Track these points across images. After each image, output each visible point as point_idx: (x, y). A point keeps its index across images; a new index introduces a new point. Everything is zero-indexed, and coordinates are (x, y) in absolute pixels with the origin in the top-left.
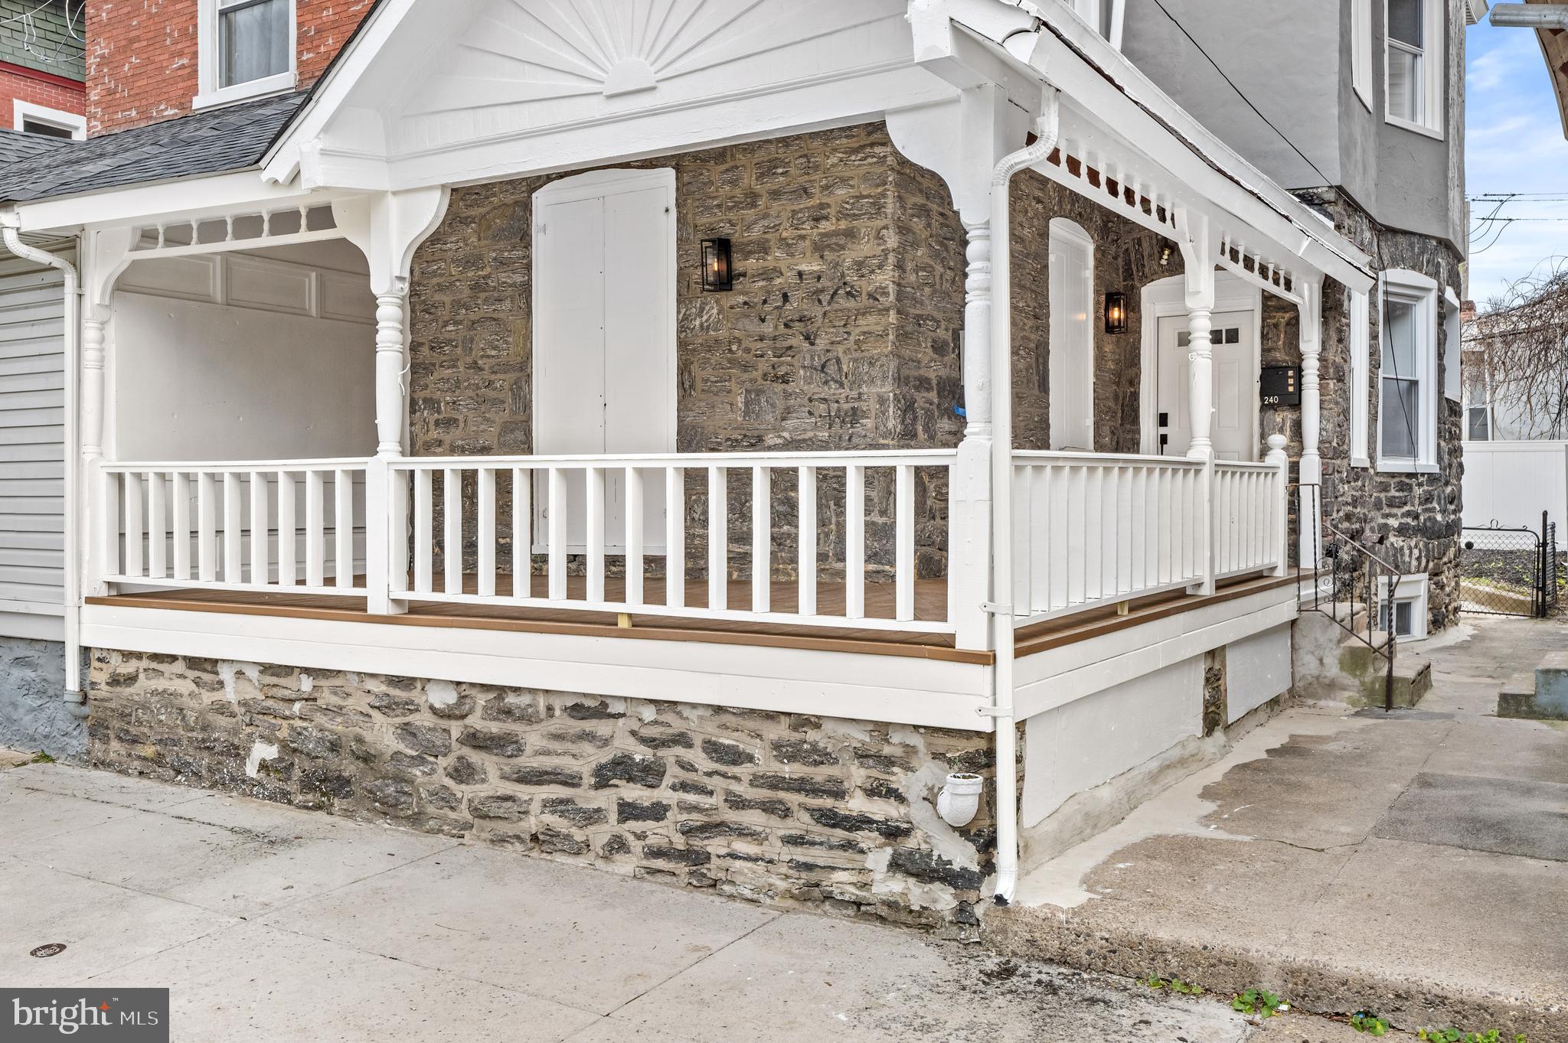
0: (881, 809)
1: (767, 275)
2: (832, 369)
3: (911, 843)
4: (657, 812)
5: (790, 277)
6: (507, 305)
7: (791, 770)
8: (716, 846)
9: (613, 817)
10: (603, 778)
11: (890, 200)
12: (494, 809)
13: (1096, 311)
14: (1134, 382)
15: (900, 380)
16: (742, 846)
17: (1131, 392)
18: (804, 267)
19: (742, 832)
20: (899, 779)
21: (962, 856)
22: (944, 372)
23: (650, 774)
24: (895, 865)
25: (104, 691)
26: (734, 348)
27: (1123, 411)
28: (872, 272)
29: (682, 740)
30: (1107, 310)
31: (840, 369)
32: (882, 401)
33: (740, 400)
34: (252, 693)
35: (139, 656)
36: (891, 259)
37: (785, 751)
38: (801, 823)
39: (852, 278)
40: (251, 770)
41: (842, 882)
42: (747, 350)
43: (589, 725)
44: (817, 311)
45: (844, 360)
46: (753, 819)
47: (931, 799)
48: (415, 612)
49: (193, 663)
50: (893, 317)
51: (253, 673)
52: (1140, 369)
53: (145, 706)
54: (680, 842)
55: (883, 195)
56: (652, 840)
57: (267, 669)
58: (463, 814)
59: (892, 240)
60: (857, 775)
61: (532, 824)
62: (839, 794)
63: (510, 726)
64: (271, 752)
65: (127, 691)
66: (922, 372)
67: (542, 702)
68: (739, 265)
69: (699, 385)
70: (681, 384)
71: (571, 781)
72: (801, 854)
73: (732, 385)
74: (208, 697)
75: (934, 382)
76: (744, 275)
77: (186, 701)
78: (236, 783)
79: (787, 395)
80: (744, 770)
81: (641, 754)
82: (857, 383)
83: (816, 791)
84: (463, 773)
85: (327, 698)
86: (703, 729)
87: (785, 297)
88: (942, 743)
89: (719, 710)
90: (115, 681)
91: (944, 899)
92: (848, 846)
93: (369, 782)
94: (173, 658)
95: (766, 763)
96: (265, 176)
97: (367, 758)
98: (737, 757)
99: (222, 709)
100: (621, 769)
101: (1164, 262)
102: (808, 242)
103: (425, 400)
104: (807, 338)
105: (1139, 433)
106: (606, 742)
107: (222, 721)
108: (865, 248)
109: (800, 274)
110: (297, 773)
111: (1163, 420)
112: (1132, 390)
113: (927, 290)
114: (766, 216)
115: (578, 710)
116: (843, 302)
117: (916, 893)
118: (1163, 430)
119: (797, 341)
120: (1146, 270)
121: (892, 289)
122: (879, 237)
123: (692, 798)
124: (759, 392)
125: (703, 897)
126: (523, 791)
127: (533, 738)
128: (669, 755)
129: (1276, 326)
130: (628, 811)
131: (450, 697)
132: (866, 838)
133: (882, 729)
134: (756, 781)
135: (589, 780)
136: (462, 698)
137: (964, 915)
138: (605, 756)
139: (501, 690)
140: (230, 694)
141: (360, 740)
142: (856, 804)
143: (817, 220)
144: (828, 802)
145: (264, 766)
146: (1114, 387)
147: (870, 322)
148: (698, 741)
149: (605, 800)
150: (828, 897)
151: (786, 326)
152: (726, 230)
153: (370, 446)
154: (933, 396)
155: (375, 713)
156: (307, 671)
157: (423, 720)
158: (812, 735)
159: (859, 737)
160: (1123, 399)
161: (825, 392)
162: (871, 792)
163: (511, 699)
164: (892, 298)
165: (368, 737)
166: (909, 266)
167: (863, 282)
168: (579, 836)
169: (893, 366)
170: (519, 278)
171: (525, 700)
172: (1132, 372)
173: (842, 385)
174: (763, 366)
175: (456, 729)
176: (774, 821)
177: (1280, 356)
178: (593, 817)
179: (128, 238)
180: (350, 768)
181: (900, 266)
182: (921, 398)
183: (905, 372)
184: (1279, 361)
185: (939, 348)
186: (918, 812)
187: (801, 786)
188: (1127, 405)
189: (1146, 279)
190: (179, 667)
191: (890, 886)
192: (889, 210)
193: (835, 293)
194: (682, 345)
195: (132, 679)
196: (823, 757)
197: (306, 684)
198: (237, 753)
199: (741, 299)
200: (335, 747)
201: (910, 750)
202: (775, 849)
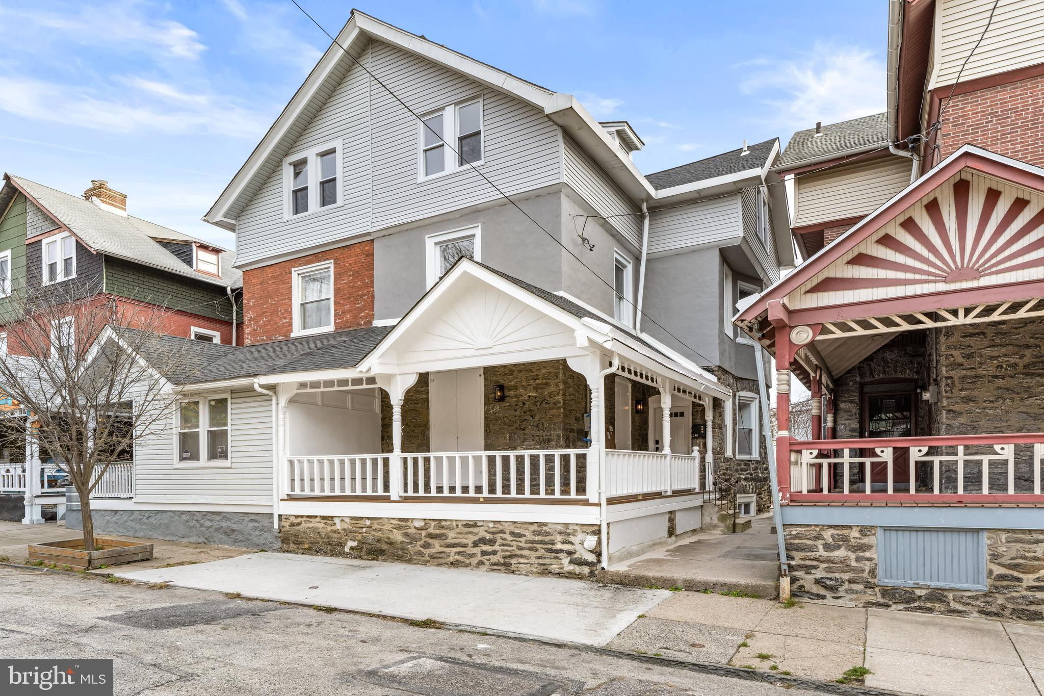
0: (566, 547)
1: (517, 396)
2: (541, 426)
3: (576, 556)
4: (494, 553)
5: (526, 397)
7: (537, 538)
8: (513, 561)
9: (479, 555)
10: (475, 544)
11: (561, 374)
12: (438, 555)
13: (632, 406)
14: (647, 429)
15: (565, 429)
16: (522, 560)
18: (530, 394)
19: (522, 557)
20: (572, 539)
21: (592, 558)
22: (579, 427)
23: (492, 542)
24: (571, 562)
25: (288, 528)
26: (505, 419)
28: (555, 396)
29: (503, 532)
30: (636, 406)
31: (544, 426)
32: (558, 436)
33: (508, 436)
34: (346, 526)
35: (302, 517)
36: (561, 392)
37: (534, 533)
38: (542, 552)
39: (548, 398)
40: (347, 550)
41: (555, 568)
42: (510, 420)
43: (471, 529)
44: (535, 408)
45: (545, 423)
46: (526, 553)
47: (582, 544)
48: (406, 499)
49: (323, 518)
50: (562, 410)
51: (348, 520)
52: (648, 425)
53: (304, 532)
54: (502, 561)
55: (559, 372)
56: (492, 561)
57: (352, 518)
58: (427, 558)
59: (561, 386)
60: (559, 538)
61: (451, 559)
62: (553, 544)
63: (443, 531)
64: (355, 544)
65: (297, 528)
66: (572, 427)
67: (454, 524)
68: (507, 393)
69: (493, 432)
71: (465, 546)
72: (541, 561)
73: (505, 431)
74: (329, 528)
75: (576, 430)
76: (509, 396)
77: (321, 530)
78: (343, 554)
79: (525, 434)
80: (523, 539)
81: (488, 536)
82: (549, 430)
83: (546, 543)
84: (426, 546)
85: (376, 526)
86: (508, 528)
87: (524, 404)
88: (585, 528)
89: (514, 522)
90: (292, 525)
91: (586, 570)
92: (556, 558)
93: (392, 551)
94: (316, 517)
95: (530, 536)
96: (358, 370)
97: (391, 544)
98: (520, 535)
99: (335, 532)
100: (483, 541)
102: (532, 387)
104: (532, 416)
106: (476, 534)
107: (335, 535)
108: (552, 388)
109: (529, 396)
110: (365, 549)
112: (646, 432)
113: (573, 402)
114: (517, 378)
115: (467, 525)
116: (544, 405)
117: (577, 569)
118: (656, 446)
119: (528, 417)
121: (561, 401)
122: (557, 385)
123: (506, 548)
124: (514, 434)
125: (511, 576)
126: (447, 550)
127: (451, 534)
128: (498, 536)
129: (697, 411)
130: (484, 553)
131: (422, 524)
132: (561, 555)
133: (566, 525)
134: (526, 542)
135: (470, 545)
136: (426, 524)
137: (592, 574)
138: (476, 538)
139: (440, 520)
140: (339, 526)
141: (388, 538)
142: (559, 546)
143: (535, 380)
144: (550, 546)
145: (352, 548)
146: (639, 431)
147: (554, 412)
148: (508, 532)
149: (477, 551)
150: (550, 572)
151: (524, 412)
152: (502, 382)
154: (575, 434)
155: (394, 530)
156: (368, 518)
157: (412, 531)
158: (544, 528)
159: (559, 528)
160: (642, 435)
161: (538, 434)
162: (563, 543)
163: (443, 523)
164: (562, 404)
165: (392, 537)
166: (567, 394)
167: (552, 399)
168: (467, 561)
169: (562, 425)
170: (424, 397)
171: (448, 523)
172: (646, 426)
173: (544, 431)
174: (516, 425)
175: (424, 533)
176: (533, 553)
177: (699, 421)
178: (472, 556)
180: (385, 547)
181: (564, 394)
182: (571, 435)
183: (566, 427)
185: (577, 419)
186: (578, 547)
187: (541, 542)
188: (644, 438)
190: (318, 519)
191: (568, 568)
192: (560, 377)
193: (542, 402)
194: (486, 418)
195: (299, 524)
196: (548, 534)
197: (368, 523)
198: (342, 545)
199: (508, 404)
200: (379, 541)
201: (575, 531)
202: (533, 560)
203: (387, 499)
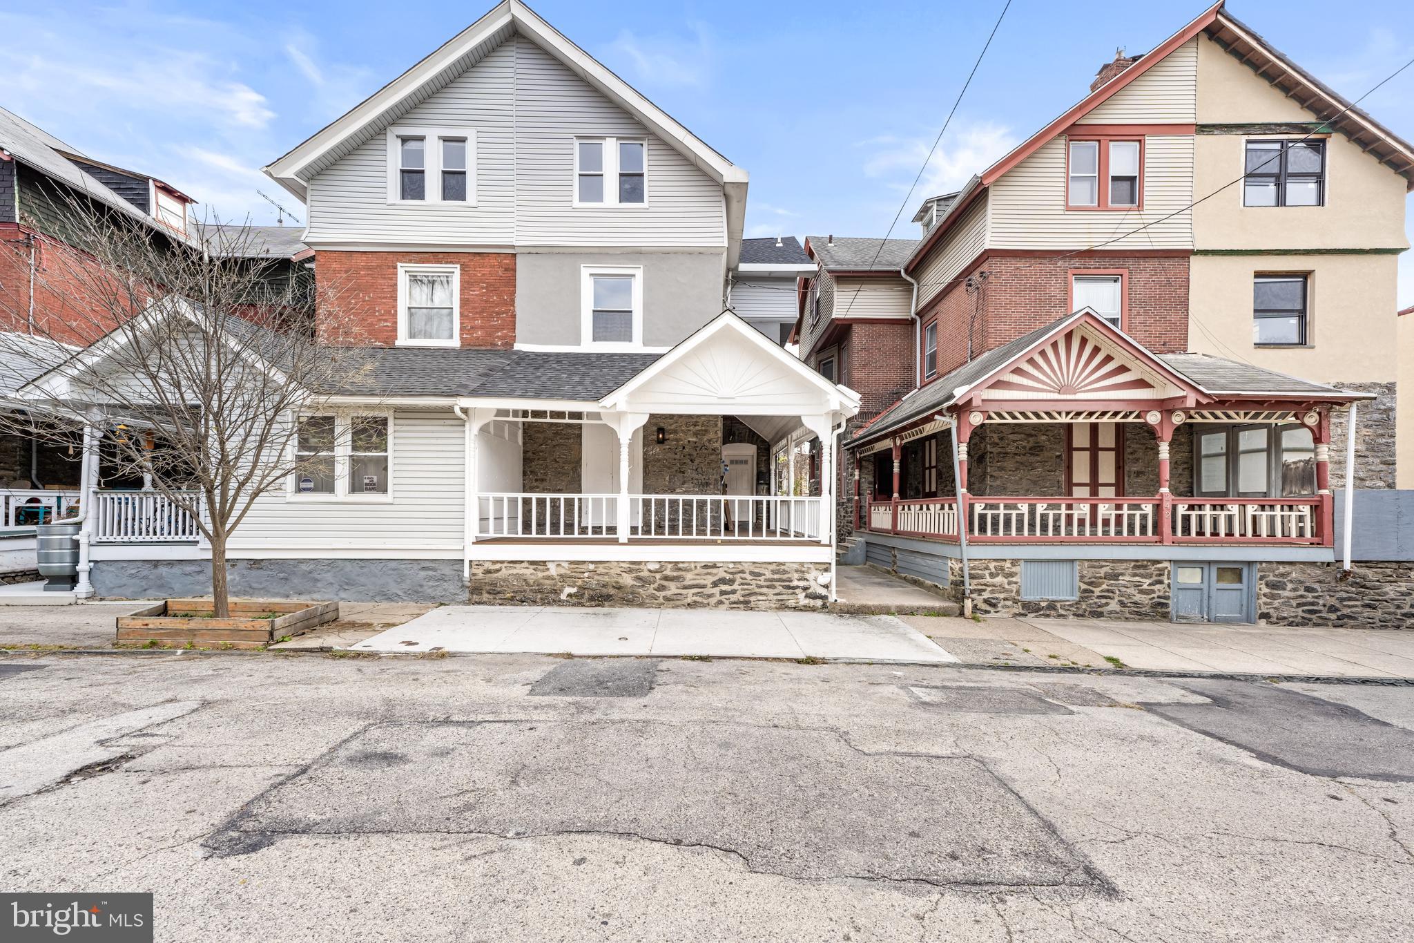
0: (802, 584)
1: (677, 440)
3: (810, 591)
4: (734, 592)
5: (686, 442)
6: (571, 441)
7: (776, 577)
8: (752, 599)
9: (718, 595)
10: (715, 584)
12: (675, 597)
16: (760, 598)
18: (690, 439)
19: (761, 594)
20: (807, 576)
21: (823, 592)
23: (731, 582)
24: (806, 596)
25: (481, 576)
26: (665, 462)
28: (714, 443)
29: (743, 572)
31: (702, 470)
33: (667, 478)
34: (562, 571)
35: (502, 562)
37: (774, 572)
38: (779, 589)
39: (707, 444)
40: (563, 597)
41: (792, 603)
42: (670, 463)
43: (709, 570)
46: (764, 590)
47: (815, 580)
48: (631, 542)
49: (532, 563)
51: (566, 565)
53: (504, 580)
54: (742, 599)
56: (732, 600)
57: (571, 563)
58: (661, 600)
60: (796, 576)
61: (689, 600)
62: (791, 581)
63: (680, 573)
64: (574, 590)
65: (495, 575)
67: (693, 565)
68: (667, 436)
70: (645, 471)
71: (703, 587)
72: (779, 597)
73: (665, 473)
74: (540, 575)
76: (669, 439)
77: (528, 576)
78: (559, 603)
79: (684, 477)
80: (762, 578)
81: (728, 577)
83: (784, 581)
84: (662, 588)
85: (601, 570)
86: (748, 568)
87: (684, 448)
88: (818, 566)
89: (754, 563)
90: (488, 572)
91: (819, 603)
92: (794, 593)
93: (621, 595)
94: (522, 562)
95: (769, 575)
96: (600, 405)
97: (620, 588)
98: (760, 575)
99: (548, 578)
100: (723, 581)
102: (692, 432)
103: (531, 472)
104: (691, 460)
106: (716, 575)
107: (547, 582)
109: (689, 441)
110: (586, 596)
114: (677, 422)
115: (706, 567)
116: (703, 451)
117: (812, 602)
119: (688, 461)
122: (715, 433)
123: (745, 587)
124: (674, 476)
125: (750, 612)
126: (684, 592)
127: (689, 576)
128: (738, 576)
130: (723, 593)
131: (657, 566)
132: (797, 591)
133: (802, 564)
134: (766, 580)
135: (710, 585)
136: (661, 566)
137: (824, 606)
138: (715, 578)
139: (676, 563)
140: (553, 570)
141: (617, 582)
142: (795, 583)
143: (695, 426)
144: (787, 583)
145: (570, 595)
147: (712, 457)
148: (747, 572)
149: (716, 591)
150: (787, 607)
151: (684, 456)
152: (662, 425)
153: (617, 489)
155: (623, 574)
156: (592, 562)
157: (645, 574)
158: (783, 567)
159: (796, 566)
161: (697, 477)
162: (799, 580)
163: (681, 565)
165: (621, 581)
167: (711, 446)
168: (706, 602)
170: (577, 432)
171: (685, 565)
173: (703, 475)
174: (675, 468)
175: (658, 576)
176: (771, 590)
177: (763, 469)
178: (710, 596)
179: (495, 413)
180: (612, 591)
186: (812, 583)
187: (779, 580)
190: (526, 565)
191: (807, 601)
193: (701, 448)
194: (645, 459)
195: (498, 571)
196: (785, 572)
197: (592, 567)
198: (556, 592)
199: (668, 446)
200: (604, 586)
201: (809, 568)
202: (771, 597)
203: (615, 542)
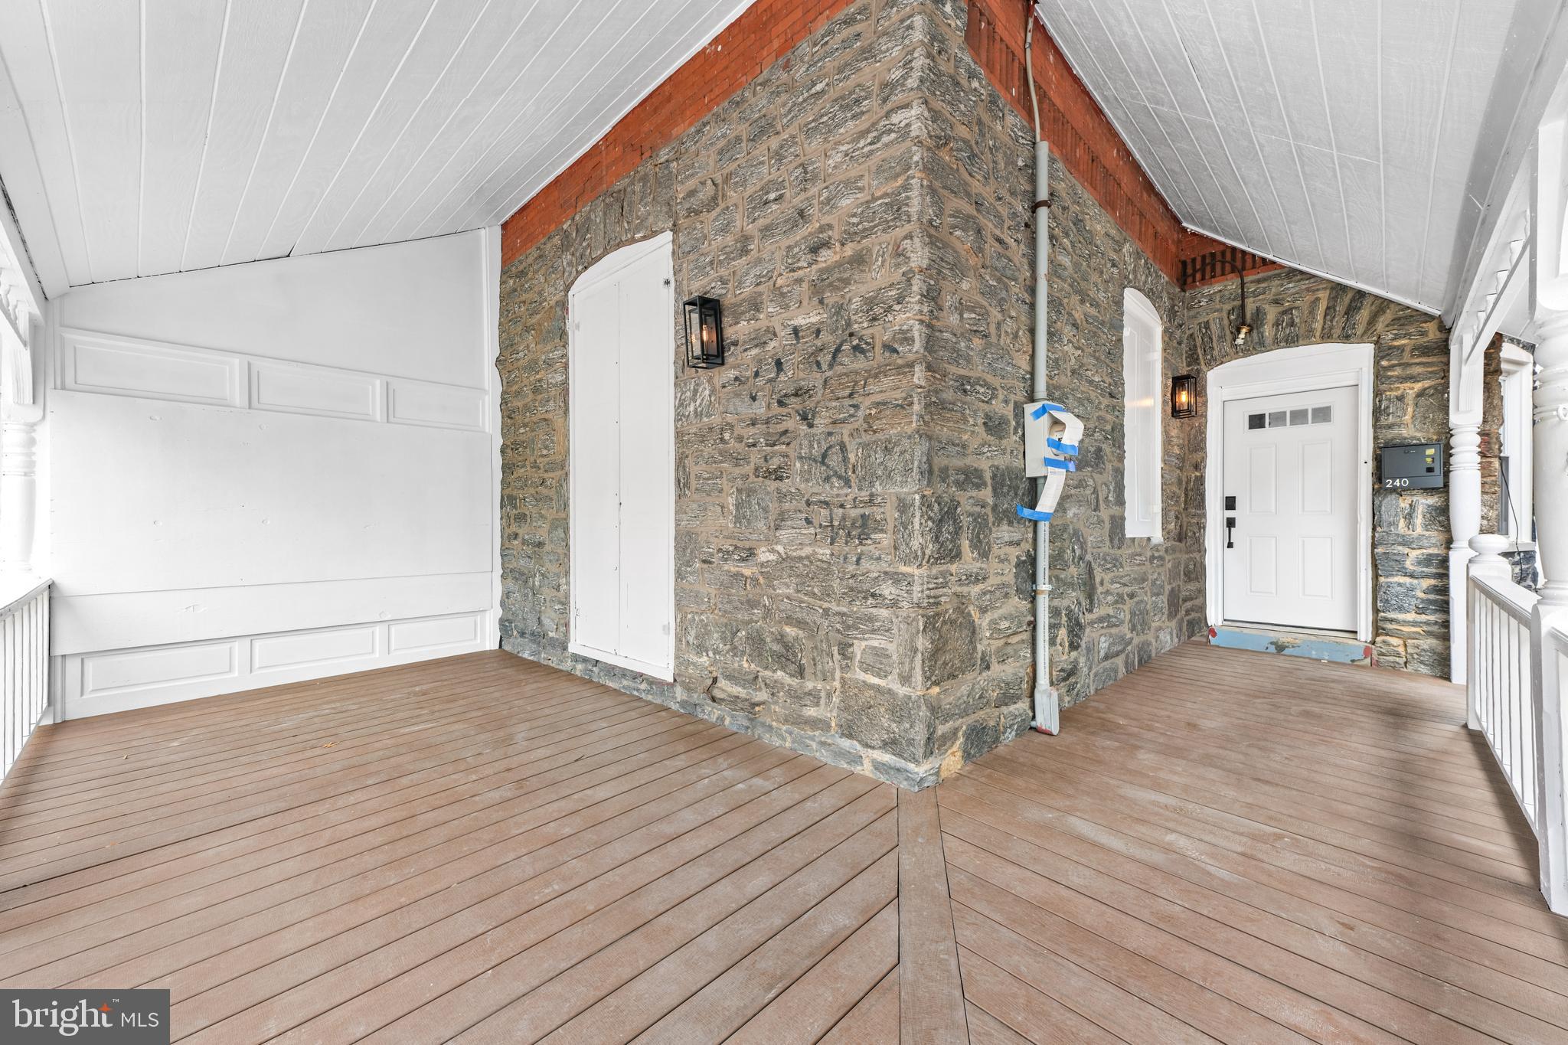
1: (760, 338)
2: (834, 460)
5: (785, 337)
11: (915, 193)
13: (1164, 395)
14: (1199, 466)
15: (929, 473)
17: (1196, 477)
18: (800, 321)
22: (1002, 461)
26: (727, 436)
27: (1186, 495)
28: (889, 310)
30: (1174, 394)
31: (845, 460)
32: (903, 506)
33: (731, 501)
36: (917, 285)
39: (860, 325)
42: (740, 439)
44: (816, 379)
45: (851, 446)
50: (919, 376)
52: (1206, 453)
55: (906, 187)
59: (919, 255)
66: (970, 461)
68: (730, 333)
69: (693, 483)
70: (677, 482)
73: (724, 483)
75: (988, 476)
76: (735, 344)
79: (782, 496)
82: (869, 479)
87: (779, 364)
101: (1239, 341)
102: (805, 285)
104: (804, 418)
105: (1205, 518)
108: (879, 276)
109: (796, 331)
111: (1230, 503)
112: (1198, 474)
113: (977, 342)
114: (759, 261)
116: (849, 362)
118: (1230, 514)
119: (792, 423)
120: (1216, 353)
121: (917, 332)
122: (899, 254)
124: (751, 492)
129: (1400, 398)
143: (815, 250)
146: (1178, 471)
147: (887, 388)
151: (781, 403)
152: (715, 288)
154: (987, 494)
160: (1187, 483)
161: (826, 491)
164: (918, 345)
166: (948, 301)
167: (877, 330)
169: (919, 452)
170: (559, 378)
172: (1198, 456)
173: (847, 483)
174: (755, 457)
181: (932, 296)
182: (966, 501)
183: (940, 461)
184: (1405, 438)
185: (994, 425)
188: (1192, 490)
189: (1213, 362)
192: (914, 209)
193: (838, 350)
194: (679, 435)
199: (732, 374)
